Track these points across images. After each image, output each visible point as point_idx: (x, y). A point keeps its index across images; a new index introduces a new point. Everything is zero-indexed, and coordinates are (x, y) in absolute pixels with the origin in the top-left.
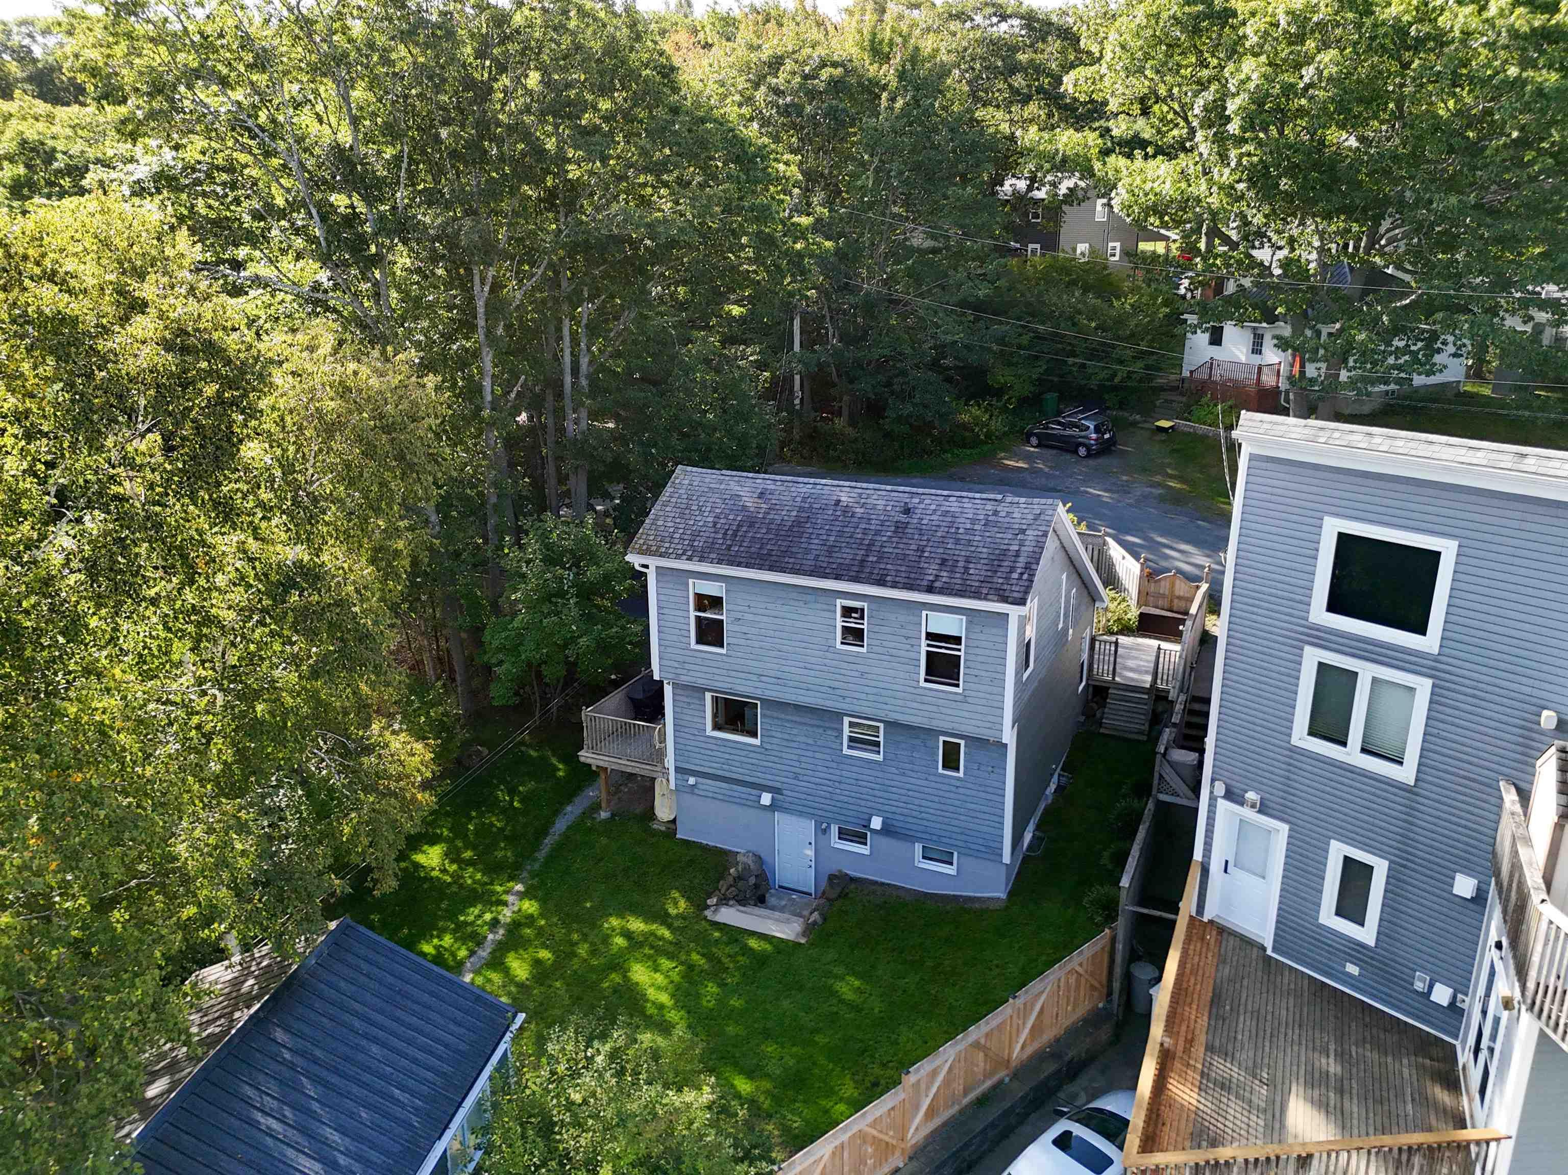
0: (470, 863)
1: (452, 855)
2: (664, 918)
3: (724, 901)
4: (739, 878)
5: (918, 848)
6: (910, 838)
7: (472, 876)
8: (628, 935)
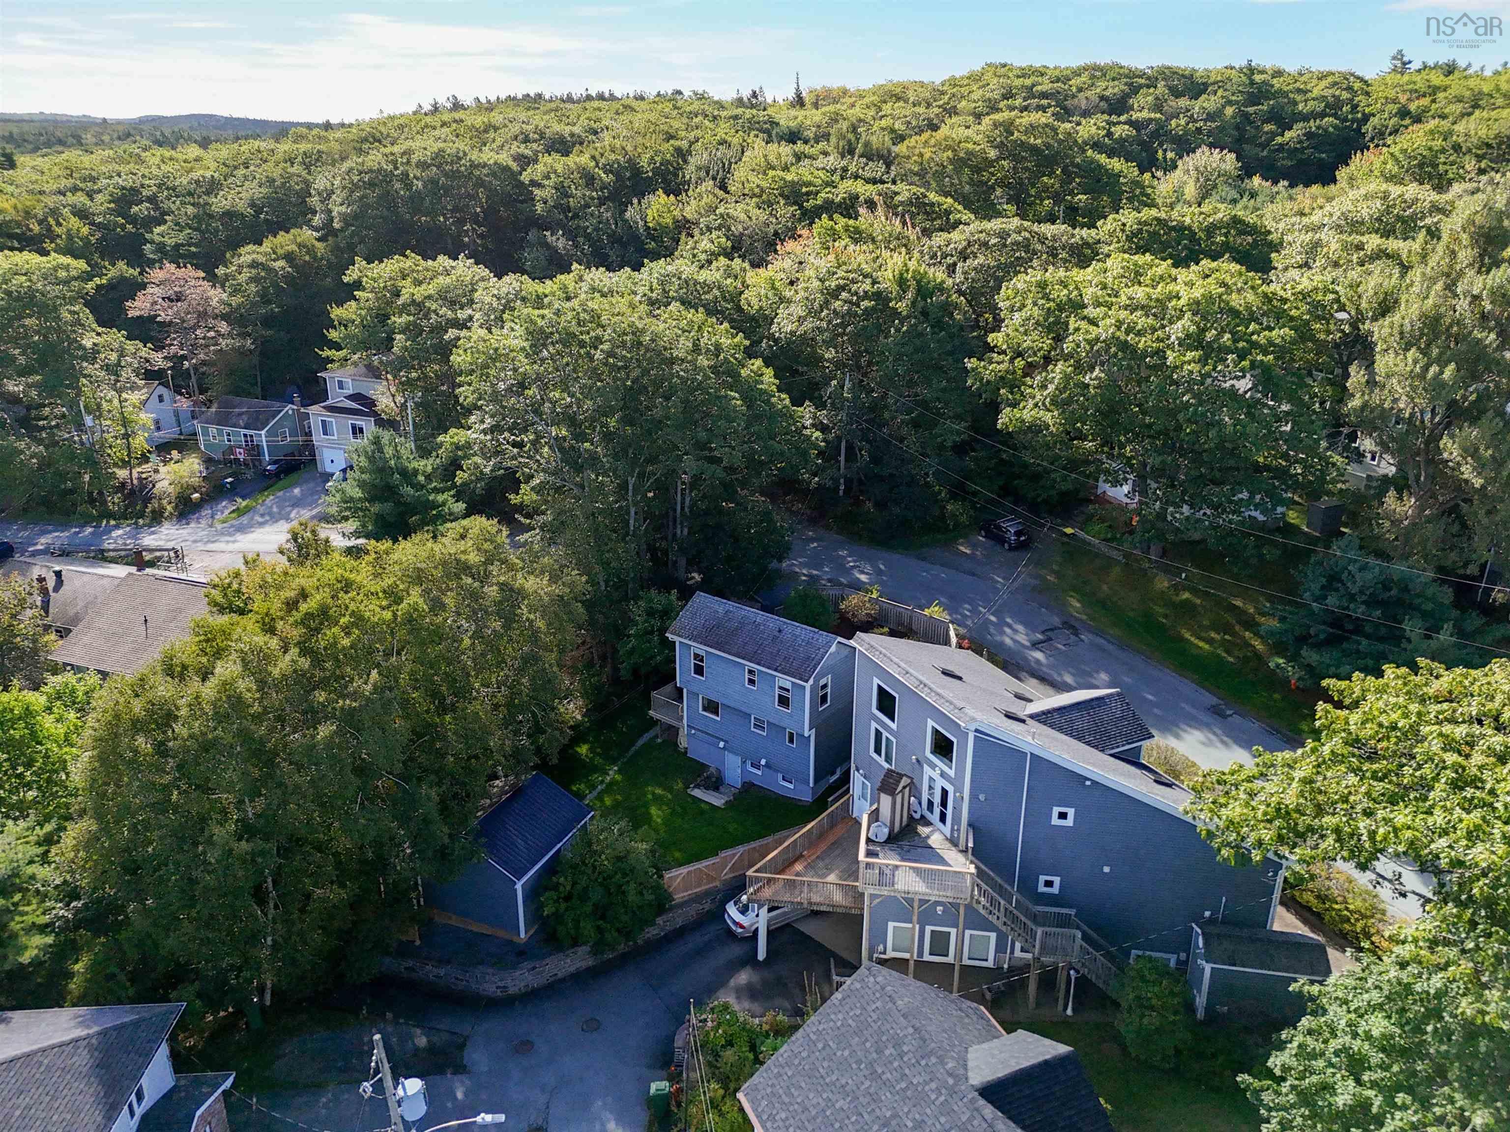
0: (599, 754)
1: (591, 750)
2: (670, 789)
3: (697, 786)
4: (708, 777)
5: (780, 776)
6: (777, 771)
7: (598, 760)
8: (653, 794)
